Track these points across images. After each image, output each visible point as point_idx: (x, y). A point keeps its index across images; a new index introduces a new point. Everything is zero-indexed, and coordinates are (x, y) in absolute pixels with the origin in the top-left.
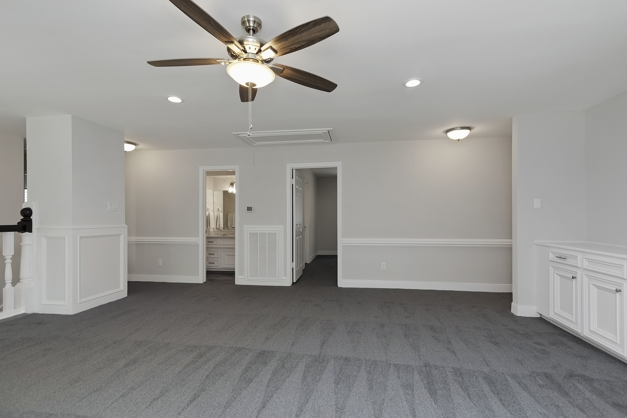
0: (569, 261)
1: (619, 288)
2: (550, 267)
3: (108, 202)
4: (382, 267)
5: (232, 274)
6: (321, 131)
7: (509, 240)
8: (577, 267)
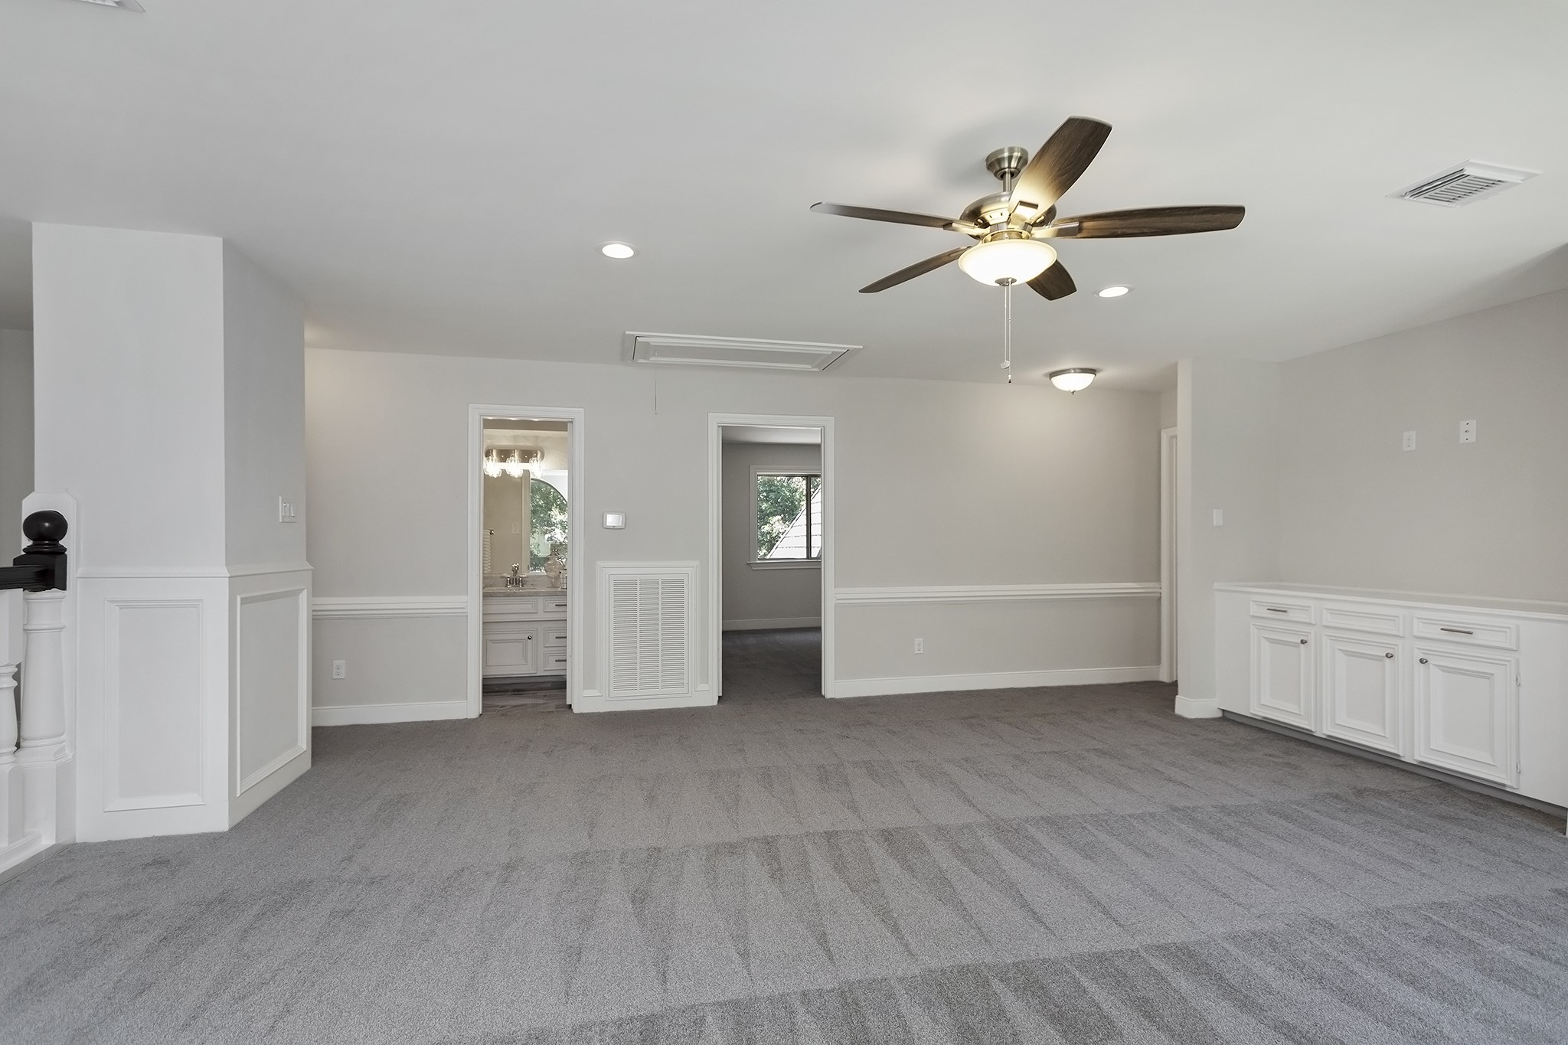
0: (1293, 615)
1: (1391, 651)
2: (1252, 626)
3: (280, 498)
4: (916, 647)
5: (559, 685)
6: (828, 350)
7: (1155, 584)
8: (1310, 624)
